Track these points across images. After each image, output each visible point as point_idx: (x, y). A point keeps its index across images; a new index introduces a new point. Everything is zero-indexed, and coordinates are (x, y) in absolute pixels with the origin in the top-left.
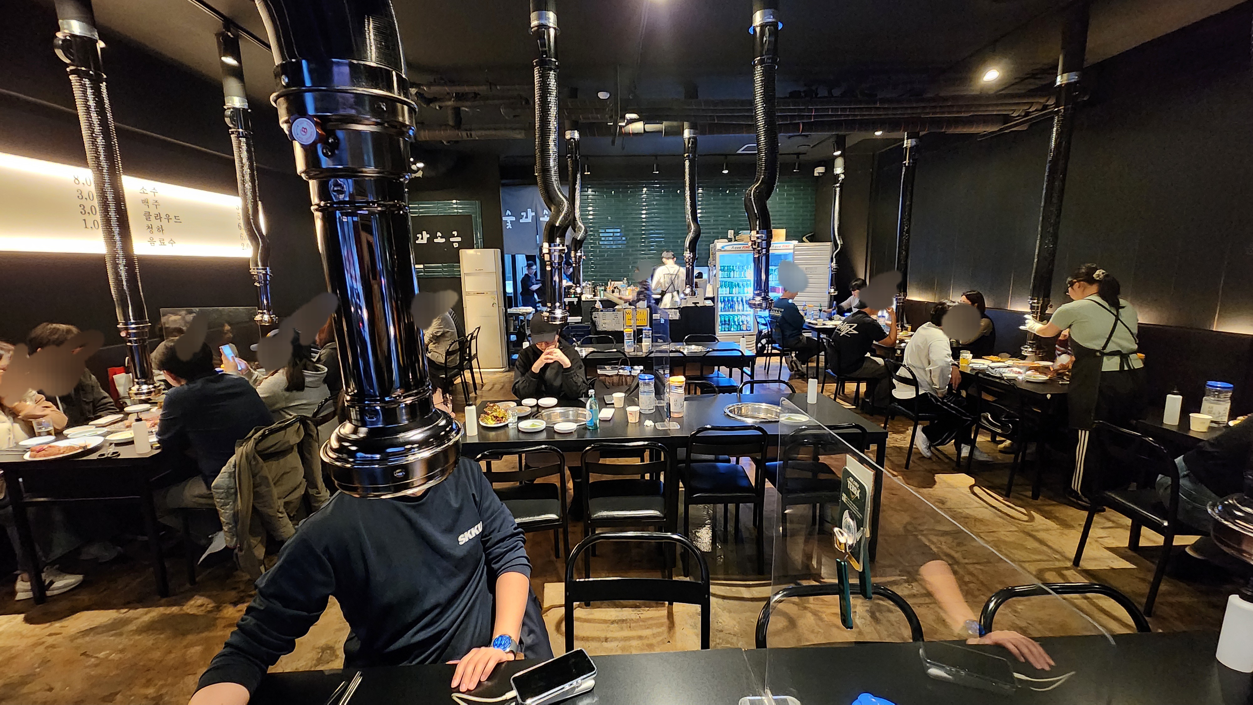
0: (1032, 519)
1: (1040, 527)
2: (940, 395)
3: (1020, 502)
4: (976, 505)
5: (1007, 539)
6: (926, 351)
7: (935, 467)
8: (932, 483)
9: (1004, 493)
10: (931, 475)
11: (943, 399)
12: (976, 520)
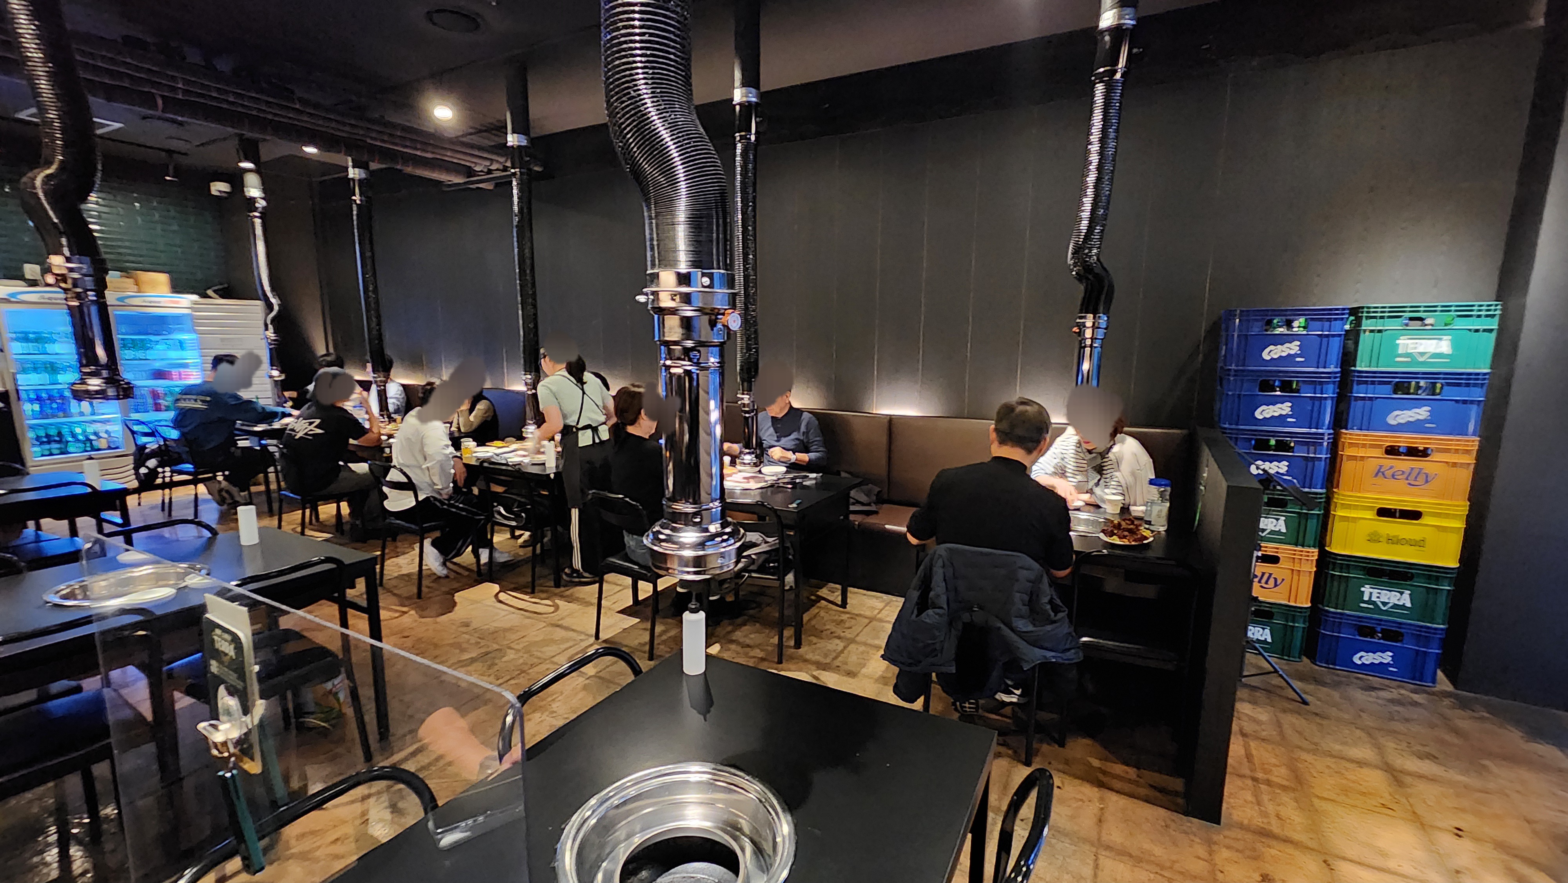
0: (557, 607)
1: (565, 614)
2: (446, 497)
3: (544, 595)
4: (504, 613)
5: (537, 639)
6: (419, 446)
7: (456, 585)
8: (451, 606)
9: (529, 590)
10: (449, 596)
11: (449, 500)
12: (505, 630)
